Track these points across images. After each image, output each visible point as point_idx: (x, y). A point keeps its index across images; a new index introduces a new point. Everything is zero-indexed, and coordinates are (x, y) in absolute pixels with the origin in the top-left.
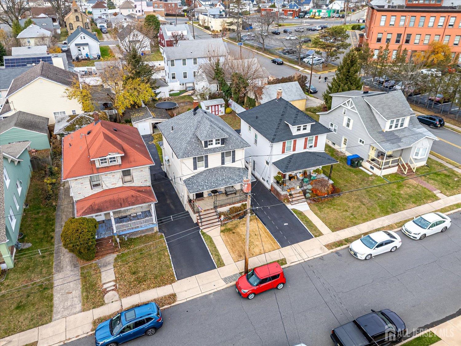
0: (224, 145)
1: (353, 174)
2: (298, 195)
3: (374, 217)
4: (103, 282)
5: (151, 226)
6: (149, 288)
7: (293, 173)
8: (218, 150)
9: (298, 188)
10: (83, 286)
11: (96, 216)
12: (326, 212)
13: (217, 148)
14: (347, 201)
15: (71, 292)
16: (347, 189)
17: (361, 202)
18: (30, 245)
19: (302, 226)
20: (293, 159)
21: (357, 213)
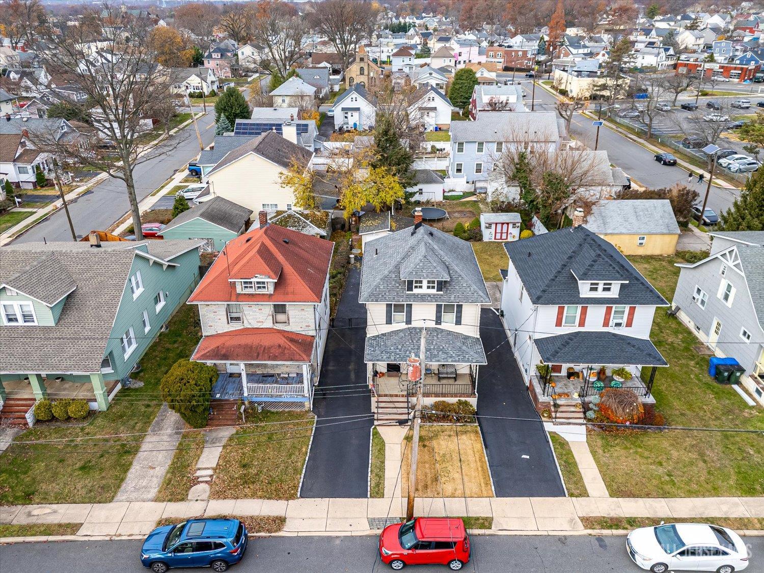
0: (442, 293)
1: (712, 396)
2: (573, 409)
3: (715, 491)
4: (199, 466)
5: (299, 399)
6: (254, 495)
7: (577, 368)
8: (429, 298)
9: (576, 396)
10: (173, 463)
11: (231, 364)
12: (615, 454)
13: (429, 295)
14: (672, 445)
15: (154, 468)
16: (682, 422)
17: (702, 455)
18: (142, 384)
19: (554, 468)
20: (575, 340)
21: (681, 474)
